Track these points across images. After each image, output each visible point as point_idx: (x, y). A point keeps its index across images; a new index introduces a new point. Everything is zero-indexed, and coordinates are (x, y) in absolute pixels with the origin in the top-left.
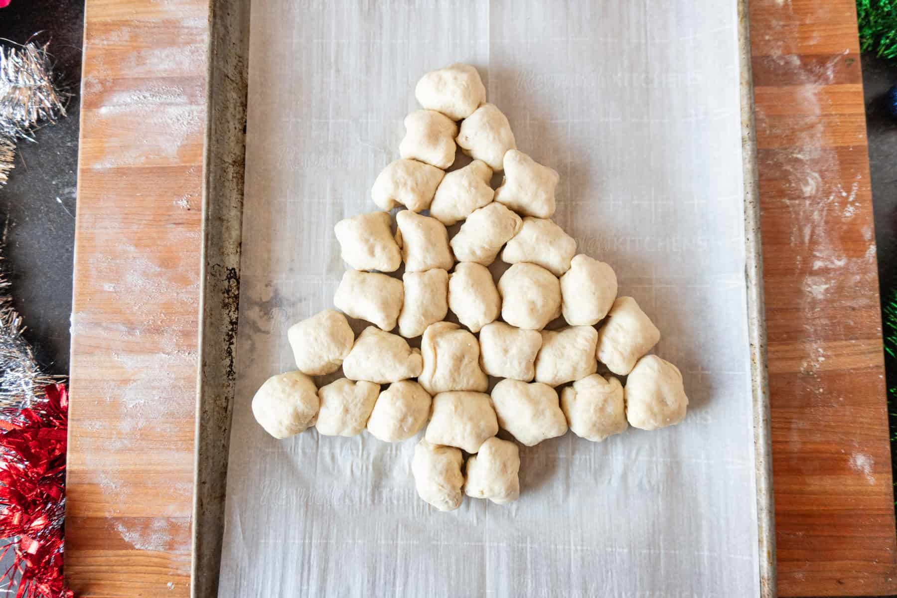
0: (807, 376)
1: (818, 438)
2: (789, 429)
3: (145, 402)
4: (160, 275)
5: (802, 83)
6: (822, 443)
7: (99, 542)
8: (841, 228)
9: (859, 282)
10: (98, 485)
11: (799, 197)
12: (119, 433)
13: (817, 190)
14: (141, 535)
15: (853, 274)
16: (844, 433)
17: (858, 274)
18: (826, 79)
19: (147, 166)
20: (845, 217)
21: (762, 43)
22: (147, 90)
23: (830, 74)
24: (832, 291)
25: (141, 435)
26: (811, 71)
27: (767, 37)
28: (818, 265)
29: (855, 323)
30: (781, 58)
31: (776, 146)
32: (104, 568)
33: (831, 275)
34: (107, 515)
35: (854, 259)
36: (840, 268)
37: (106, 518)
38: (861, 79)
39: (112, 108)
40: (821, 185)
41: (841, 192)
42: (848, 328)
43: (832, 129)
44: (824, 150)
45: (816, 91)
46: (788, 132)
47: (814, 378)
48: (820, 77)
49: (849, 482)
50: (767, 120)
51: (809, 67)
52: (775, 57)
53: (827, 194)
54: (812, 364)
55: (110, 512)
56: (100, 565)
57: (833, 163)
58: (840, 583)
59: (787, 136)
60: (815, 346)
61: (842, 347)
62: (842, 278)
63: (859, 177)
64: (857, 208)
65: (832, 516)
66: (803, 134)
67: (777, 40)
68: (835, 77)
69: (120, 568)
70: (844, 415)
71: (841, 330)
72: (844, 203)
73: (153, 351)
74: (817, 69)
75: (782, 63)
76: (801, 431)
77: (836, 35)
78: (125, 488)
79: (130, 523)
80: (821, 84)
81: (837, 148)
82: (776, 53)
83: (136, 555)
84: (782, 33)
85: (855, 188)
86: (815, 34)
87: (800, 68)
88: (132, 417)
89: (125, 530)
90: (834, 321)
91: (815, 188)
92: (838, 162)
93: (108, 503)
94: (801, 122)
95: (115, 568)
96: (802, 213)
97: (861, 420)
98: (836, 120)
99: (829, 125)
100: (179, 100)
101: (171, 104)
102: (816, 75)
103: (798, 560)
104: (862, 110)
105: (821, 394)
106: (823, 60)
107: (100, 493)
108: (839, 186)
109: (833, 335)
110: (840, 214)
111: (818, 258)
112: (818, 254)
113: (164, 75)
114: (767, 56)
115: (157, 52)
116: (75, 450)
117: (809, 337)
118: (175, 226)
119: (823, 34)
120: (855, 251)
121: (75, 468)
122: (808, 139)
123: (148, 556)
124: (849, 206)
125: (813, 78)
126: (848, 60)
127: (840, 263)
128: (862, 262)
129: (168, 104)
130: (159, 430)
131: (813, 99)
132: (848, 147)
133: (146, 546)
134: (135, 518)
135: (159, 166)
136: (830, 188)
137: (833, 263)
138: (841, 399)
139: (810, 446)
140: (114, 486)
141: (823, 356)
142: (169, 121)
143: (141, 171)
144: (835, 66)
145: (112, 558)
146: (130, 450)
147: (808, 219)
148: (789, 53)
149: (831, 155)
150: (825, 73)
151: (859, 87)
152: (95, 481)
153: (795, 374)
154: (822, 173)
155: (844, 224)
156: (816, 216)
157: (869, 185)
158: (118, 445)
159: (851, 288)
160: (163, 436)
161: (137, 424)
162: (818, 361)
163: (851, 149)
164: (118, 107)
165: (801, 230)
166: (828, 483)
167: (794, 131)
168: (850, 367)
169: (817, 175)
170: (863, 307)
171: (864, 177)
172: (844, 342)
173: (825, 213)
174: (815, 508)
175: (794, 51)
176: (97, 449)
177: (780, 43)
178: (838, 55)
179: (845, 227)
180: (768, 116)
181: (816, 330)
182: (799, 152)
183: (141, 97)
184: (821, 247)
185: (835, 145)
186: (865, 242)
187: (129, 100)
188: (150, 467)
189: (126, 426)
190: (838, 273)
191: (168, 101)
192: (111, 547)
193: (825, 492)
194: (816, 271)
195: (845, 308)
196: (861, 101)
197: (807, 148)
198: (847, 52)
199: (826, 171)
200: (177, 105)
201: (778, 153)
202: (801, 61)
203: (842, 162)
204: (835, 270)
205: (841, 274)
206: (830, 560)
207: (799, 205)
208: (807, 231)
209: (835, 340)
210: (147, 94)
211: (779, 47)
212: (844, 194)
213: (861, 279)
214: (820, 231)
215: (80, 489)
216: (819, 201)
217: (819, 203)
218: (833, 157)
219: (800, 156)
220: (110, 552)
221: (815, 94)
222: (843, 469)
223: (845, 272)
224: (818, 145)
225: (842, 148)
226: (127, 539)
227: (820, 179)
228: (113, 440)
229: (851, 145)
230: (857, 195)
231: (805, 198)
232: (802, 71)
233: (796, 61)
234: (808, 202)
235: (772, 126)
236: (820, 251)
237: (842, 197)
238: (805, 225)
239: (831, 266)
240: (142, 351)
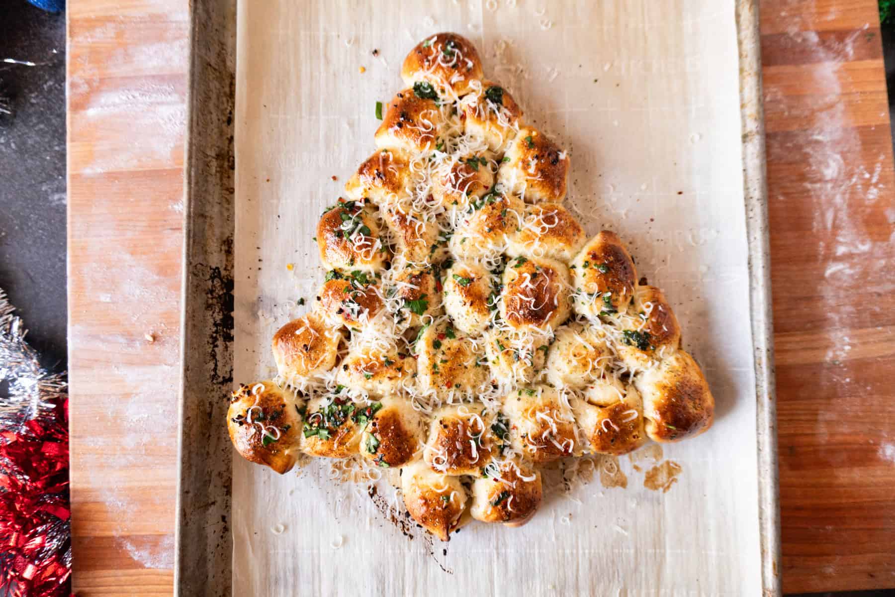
0: (833, 366)
1: (845, 429)
2: (816, 421)
3: (148, 417)
4: (157, 283)
5: (820, 61)
6: (850, 434)
7: (107, 562)
8: (863, 211)
9: (885, 267)
10: (103, 503)
11: (820, 180)
12: (123, 449)
13: (839, 173)
14: (151, 553)
15: (878, 258)
16: (873, 423)
17: (882, 258)
18: (846, 56)
19: (140, 169)
20: (869, 200)
21: (778, 20)
22: (137, 90)
23: (850, 50)
24: (857, 277)
25: (146, 450)
26: (829, 48)
27: (783, 14)
28: (841, 250)
29: (882, 309)
30: (798, 34)
31: (795, 128)
32: (114, 588)
33: (855, 260)
34: (114, 533)
35: (879, 243)
36: (864, 253)
37: (113, 537)
38: (881, 54)
39: (100, 109)
40: (843, 167)
41: (863, 174)
42: (874, 315)
43: (852, 108)
44: (845, 130)
45: (836, 68)
46: (807, 113)
47: (840, 367)
48: (840, 54)
49: (879, 473)
50: (785, 101)
51: (827, 44)
52: (792, 34)
53: (850, 175)
54: (838, 353)
55: (117, 530)
56: (110, 586)
57: (855, 144)
58: (872, 576)
59: (806, 117)
60: (840, 334)
61: (868, 334)
62: (866, 263)
63: (882, 157)
64: (880, 189)
65: (861, 508)
66: (824, 115)
67: (794, 16)
68: (854, 53)
69: (130, 587)
70: (872, 405)
71: (866, 316)
72: (867, 185)
73: (155, 362)
74: (836, 46)
75: (799, 40)
76: (828, 423)
77: (855, 9)
78: (132, 506)
79: (138, 542)
80: (840, 61)
81: (858, 128)
82: (793, 30)
83: (146, 575)
84: (798, 9)
85: (878, 169)
86: (832, 9)
87: (818, 45)
88: (136, 432)
89: (134, 549)
90: (859, 308)
91: (836, 170)
92: (860, 143)
93: (115, 521)
94: (820, 102)
95: (125, 587)
96: (823, 197)
97: (890, 409)
98: (858, 98)
99: (849, 104)
100: (169, 98)
101: (162, 103)
102: (835, 52)
103: (828, 555)
104: (883, 87)
105: (848, 384)
106: (841, 35)
107: (107, 512)
108: (862, 167)
109: (860, 322)
110: (862, 196)
111: (842, 243)
112: (841, 239)
113: (154, 73)
114: (784, 34)
115: (144, 49)
116: (78, 468)
117: (835, 325)
118: (170, 231)
119: (841, 8)
120: (880, 235)
121: (79, 486)
122: (827, 119)
123: (158, 575)
124: (872, 187)
125: (832, 55)
126: (868, 35)
127: (865, 248)
128: (887, 246)
129: (158, 103)
130: (164, 444)
131: (833, 77)
132: (870, 127)
133: (157, 564)
134: (143, 536)
135: (152, 169)
136: (852, 170)
137: (856, 247)
138: (869, 388)
139: (839, 438)
140: (120, 504)
141: (849, 344)
142: (161, 122)
143: (134, 175)
144: (854, 42)
145: (123, 578)
146: (134, 466)
147: (830, 203)
148: (807, 29)
149: (853, 136)
150: (843, 50)
151: (880, 63)
152: (100, 499)
153: (820, 365)
154: (843, 154)
155: (867, 207)
156: (838, 199)
157: (892, 165)
158: (123, 461)
159: (876, 273)
160: (168, 450)
161: (141, 440)
162: (843, 350)
163: (873, 129)
164: (106, 108)
165: (823, 215)
166: (857, 475)
167: (813, 112)
168: (876, 355)
169: (838, 157)
170: (890, 293)
171: (886, 158)
172: (870, 330)
173: (847, 196)
174: (844, 501)
175: (811, 26)
176: (101, 467)
177: (797, 19)
178: (858, 30)
179: (868, 210)
180: (787, 97)
181: (841, 319)
182: (819, 134)
183: (131, 97)
184: (843, 232)
185: (856, 125)
186: (889, 224)
187: (117, 101)
188: (156, 484)
189: (129, 441)
190: (863, 257)
191: (159, 100)
192: (120, 567)
193: (853, 485)
194: (839, 257)
195: (871, 294)
196: (882, 77)
197: (828, 128)
198: (867, 26)
199: (849, 151)
200: (168, 104)
201: (796, 135)
202: (820, 37)
203: (863, 143)
204: (859, 255)
205: (866, 259)
206: (860, 553)
207: (821, 189)
208: (829, 216)
209: (861, 328)
210: (137, 94)
211: (795, 24)
212: (867, 176)
213: (886, 263)
214: (843, 215)
215: (86, 508)
216: (841, 183)
217: (841, 186)
218: (855, 138)
219: (820, 138)
220: (120, 572)
221: (835, 72)
222: (871, 460)
223: (869, 256)
224: (838, 125)
225: (863, 127)
226: (136, 558)
227: (842, 162)
228: (117, 457)
229: (873, 124)
230: (880, 176)
231: (827, 182)
232: (821, 49)
233: (814, 38)
234: (829, 186)
235: (790, 108)
236: (845, 236)
237: (864, 179)
238: (828, 209)
239: (855, 251)
240: (143, 363)
